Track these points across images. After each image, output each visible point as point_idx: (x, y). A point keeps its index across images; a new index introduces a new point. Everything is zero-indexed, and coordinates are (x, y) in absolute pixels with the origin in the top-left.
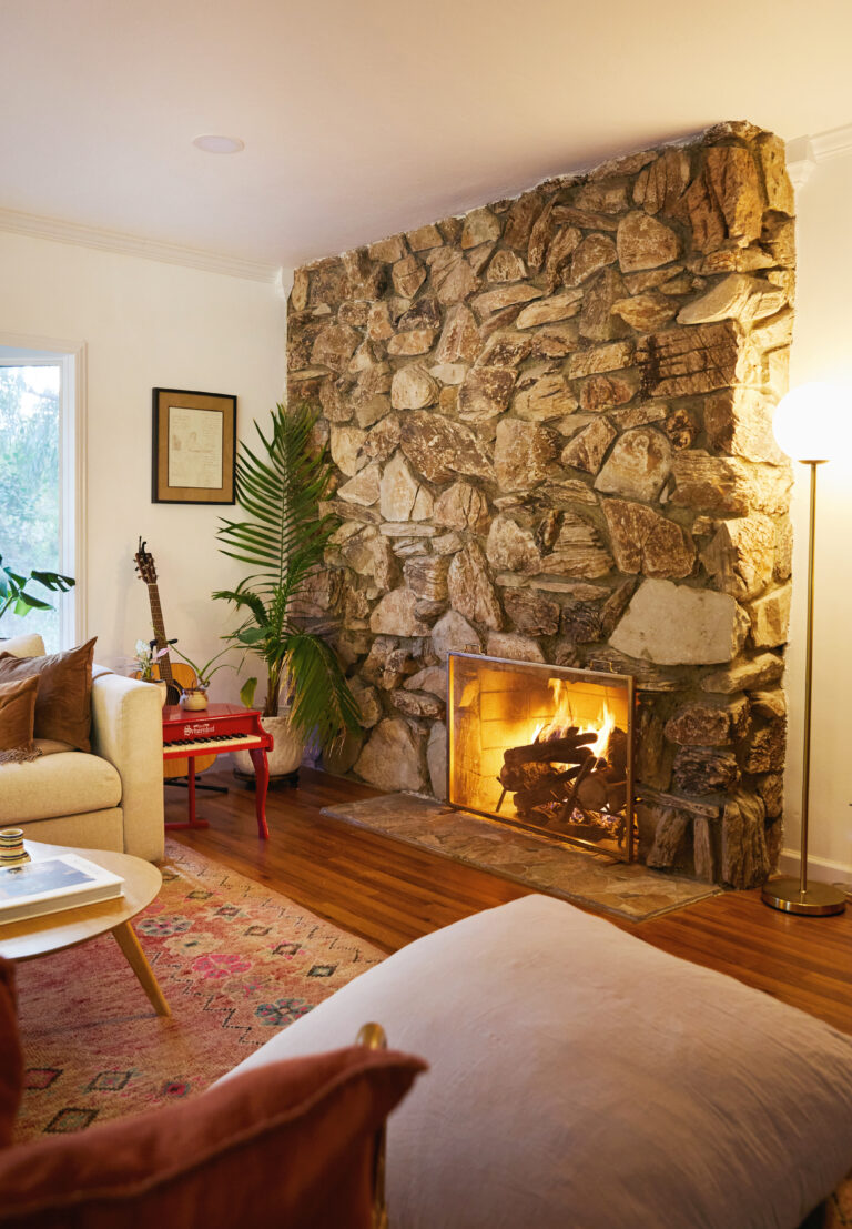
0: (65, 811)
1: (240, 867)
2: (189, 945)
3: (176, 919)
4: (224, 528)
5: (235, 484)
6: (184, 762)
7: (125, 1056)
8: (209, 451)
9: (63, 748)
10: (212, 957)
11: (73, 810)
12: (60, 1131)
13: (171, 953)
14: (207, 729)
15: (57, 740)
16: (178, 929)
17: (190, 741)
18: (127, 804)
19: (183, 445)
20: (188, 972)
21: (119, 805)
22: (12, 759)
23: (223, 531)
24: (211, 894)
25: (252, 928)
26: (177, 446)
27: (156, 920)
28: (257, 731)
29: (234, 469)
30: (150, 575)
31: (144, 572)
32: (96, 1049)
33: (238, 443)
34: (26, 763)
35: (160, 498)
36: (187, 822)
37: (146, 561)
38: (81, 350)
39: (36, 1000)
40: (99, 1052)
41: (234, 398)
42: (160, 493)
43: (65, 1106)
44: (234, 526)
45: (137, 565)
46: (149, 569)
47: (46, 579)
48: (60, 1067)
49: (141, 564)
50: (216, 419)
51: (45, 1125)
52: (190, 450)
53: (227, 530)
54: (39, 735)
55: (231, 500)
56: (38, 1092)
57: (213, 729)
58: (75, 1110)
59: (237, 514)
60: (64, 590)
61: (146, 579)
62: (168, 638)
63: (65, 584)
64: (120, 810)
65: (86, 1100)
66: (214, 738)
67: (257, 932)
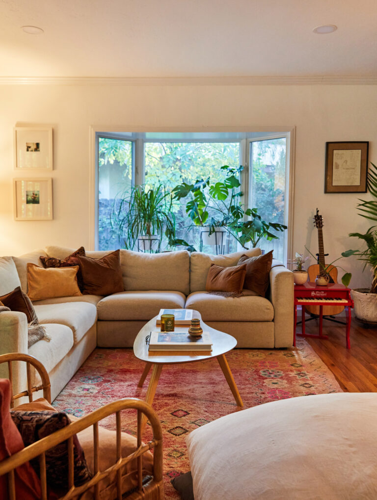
0: (248, 319)
1: (325, 358)
2: (273, 383)
3: (278, 372)
4: (361, 204)
5: (367, 182)
6: (318, 307)
7: (213, 416)
8: (354, 169)
9: (254, 294)
10: (278, 390)
11: (252, 319)
12: (172, 433)
13: (264, 384)
14: (323, 294)
15: (253, 291)
16: (276, 376)
17: (313, 298)
18: (275, 321)
19: (340, 166)
20: (264, 393)
21: (273, 321)
22: (230, 296)
23: (360, 205)
24: (302, 366)
25: (306, 384)
26: (337, 167)
27: (270, 370)
28: (348, 297)
29: (367, 175)
30: (320, 225)
31: (317, 224)
32: (206, 410)
33: (369, 162)
34: (236, 298)
35: (328, 191)
36: (318, 335)
37: (319, 219)
38: (293, 130)
39: (203, 387)
40: (206, 411)
41: (368, 143)
42: (329, 189)
43: (180, 426)
44: (367, 203)
45: (314, 220)
46: (319, 222)
47: (275, 226)
48: (189, 412)
49: (316, 220)
50: (357, 154)
51: (169, 429)
52: (344, 169)
53: (363, 205)
54: (246, 287)
55: (365, 191)
56: (176, 418)
57: (325, 294)
58: (182, 428)
59: (369, 197)
60: (282, 231)
61: (317, 227)
62: (325, 253)
63: (282, 228)
64: (273, 323)
65: (188, 426)
66: (326, 298)
67: (307, 386)
